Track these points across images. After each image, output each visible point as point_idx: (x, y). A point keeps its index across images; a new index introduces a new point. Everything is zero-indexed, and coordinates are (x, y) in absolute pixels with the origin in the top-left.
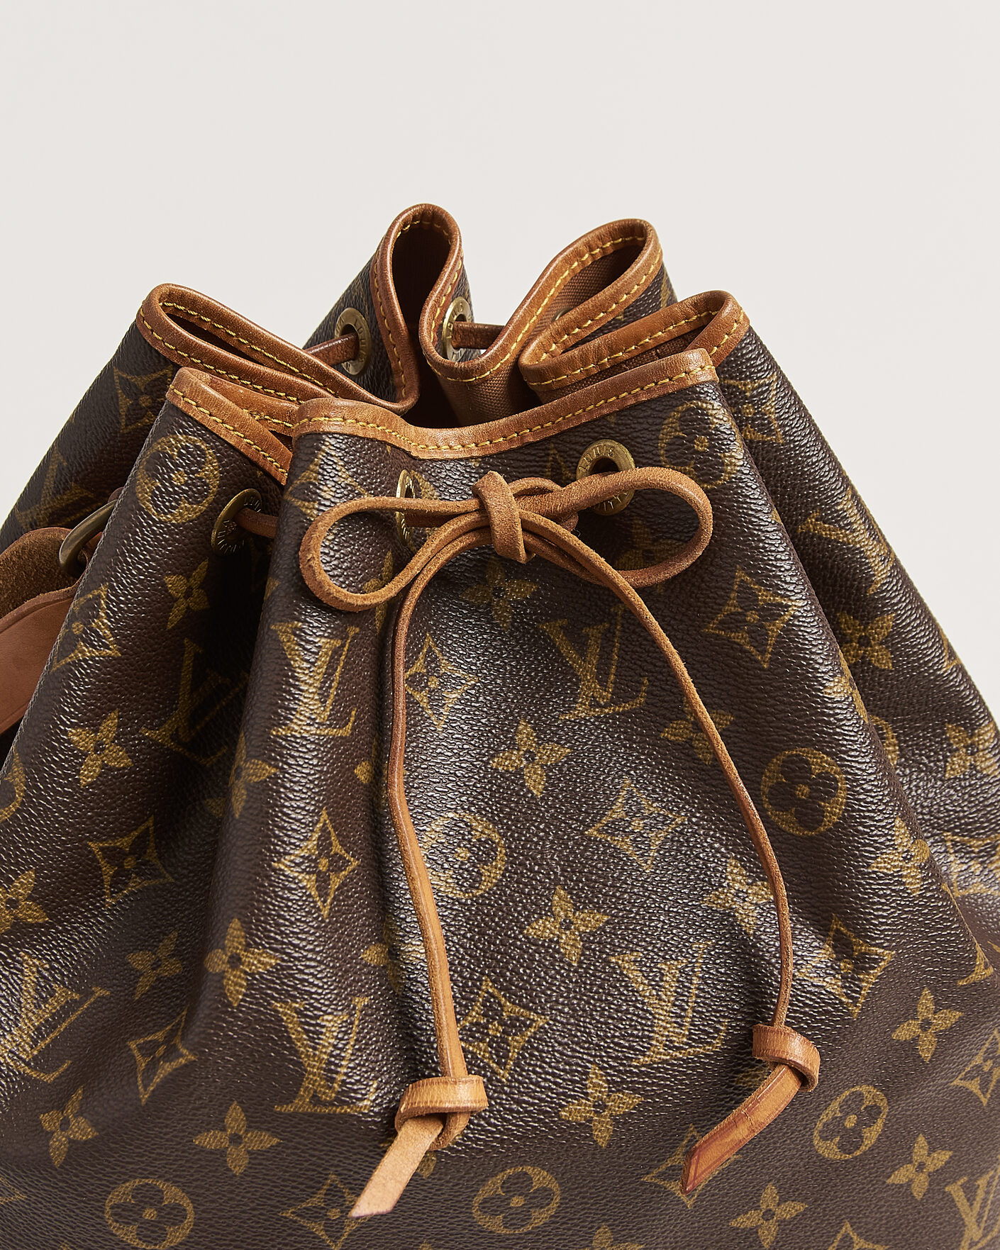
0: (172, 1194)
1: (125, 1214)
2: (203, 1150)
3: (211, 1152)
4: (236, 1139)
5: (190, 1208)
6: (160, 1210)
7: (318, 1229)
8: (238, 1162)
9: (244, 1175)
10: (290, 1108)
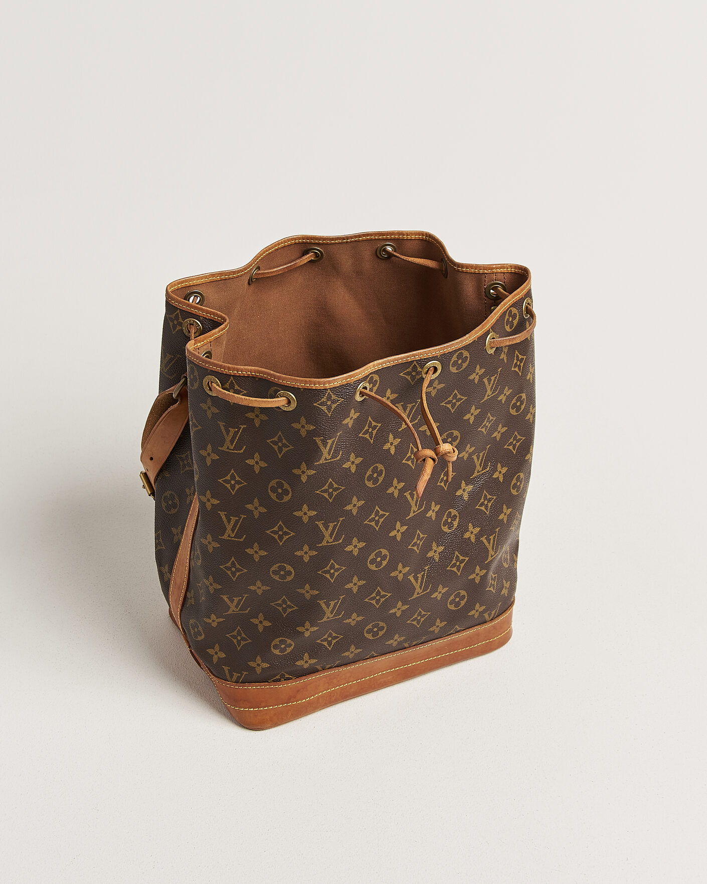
0: (289, 568)
1: (275, 572)
2: (297, 556)
3: (299, 556)
4: (306, 553)
5: (293, 572)
6: (285, 572)
7: (328, 576)
8: (306, 559)
9: (308, 562)
10: (321, 545)
